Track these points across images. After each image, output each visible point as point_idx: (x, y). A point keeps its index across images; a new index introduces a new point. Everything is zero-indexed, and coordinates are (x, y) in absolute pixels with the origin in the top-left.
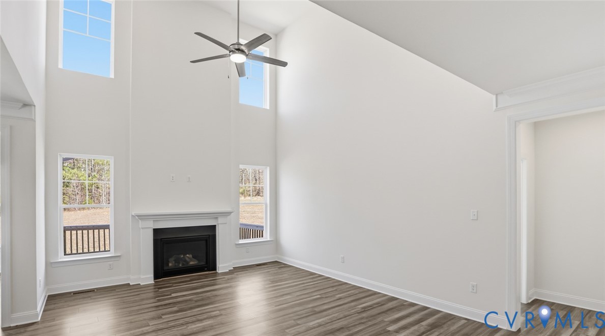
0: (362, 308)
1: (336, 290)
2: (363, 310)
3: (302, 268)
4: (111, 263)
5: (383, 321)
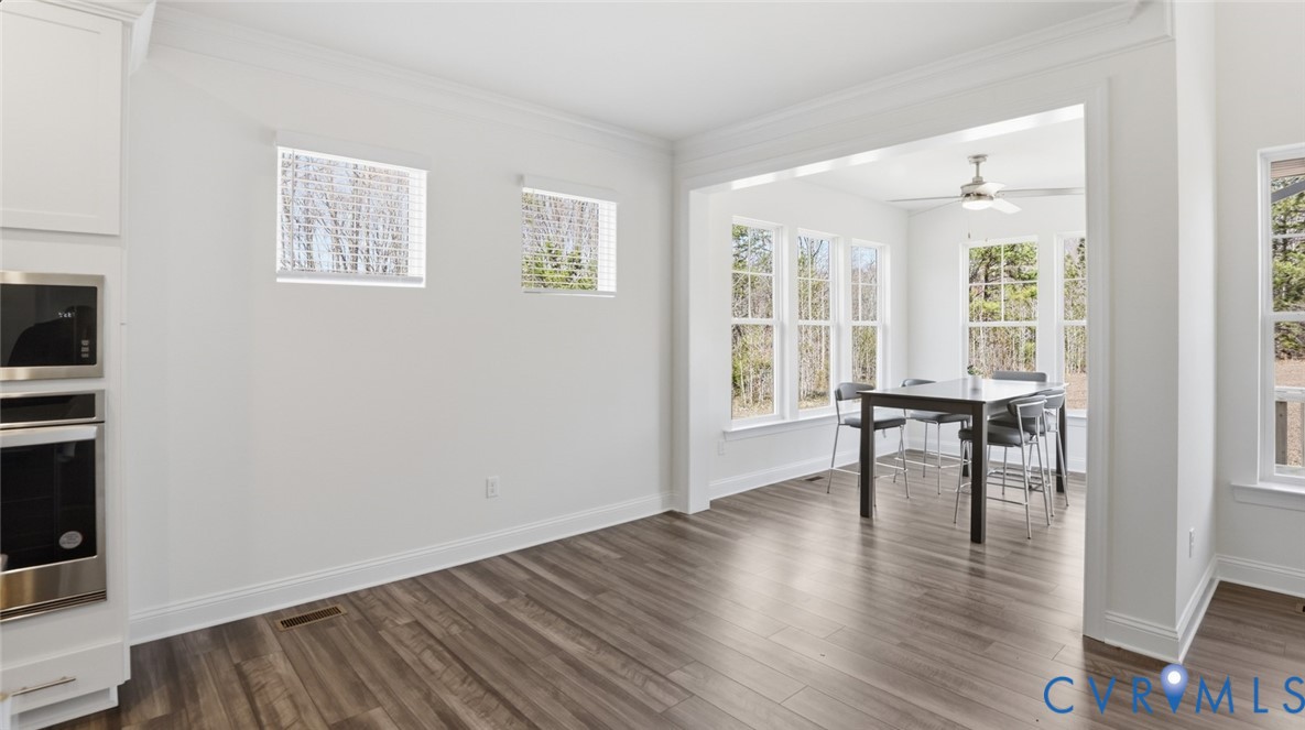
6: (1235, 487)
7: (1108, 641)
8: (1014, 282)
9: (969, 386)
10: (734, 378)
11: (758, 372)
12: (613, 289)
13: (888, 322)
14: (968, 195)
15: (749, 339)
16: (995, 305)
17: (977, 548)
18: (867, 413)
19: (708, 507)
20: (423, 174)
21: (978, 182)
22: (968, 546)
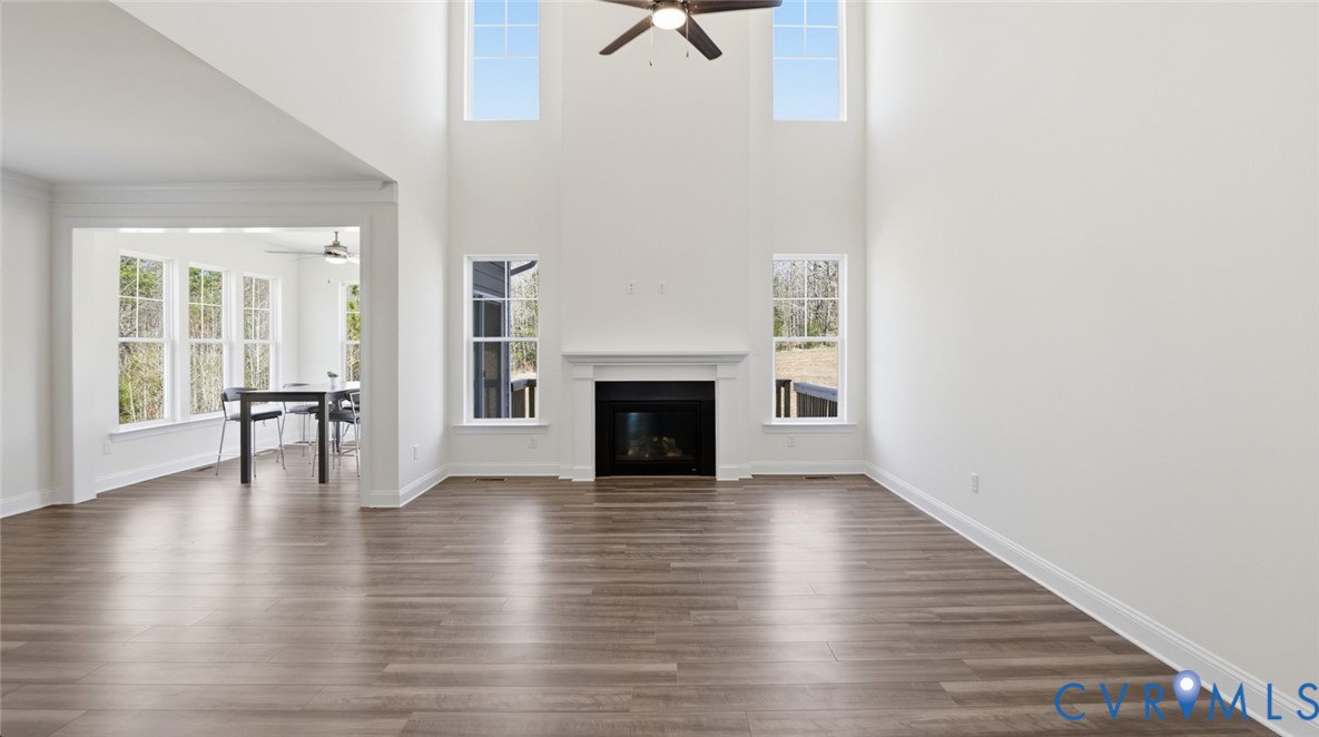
0: (939, 615)
1: (927, 559)
2: (938, 620)
3: (902, 497)
4: (534, 437)
5: (959, 661)
6: (455, 427)
7: (371, 506)
9: (330, 384)
10: (121, 405)
11: (155, 395)
13: (280, 340)
14: (330, 253)
15: (141, 358)
17: (323, 485)
18: (246, 409)
19: (95, 497)
21: (336, 245)
22: (317, 485)
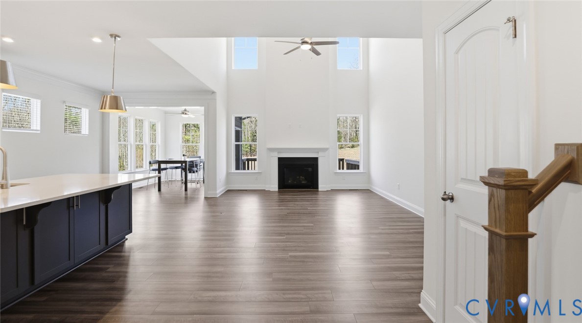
6: (231, 173)
7: (208, 197)
8: (196, 129)
12: (88, 134)
13: (159, 143)
14: (183, 113)
16: (189, 137)
18: (159, 166)
20: (39, 101)
21: (185, 111)
22: (184, 192)
